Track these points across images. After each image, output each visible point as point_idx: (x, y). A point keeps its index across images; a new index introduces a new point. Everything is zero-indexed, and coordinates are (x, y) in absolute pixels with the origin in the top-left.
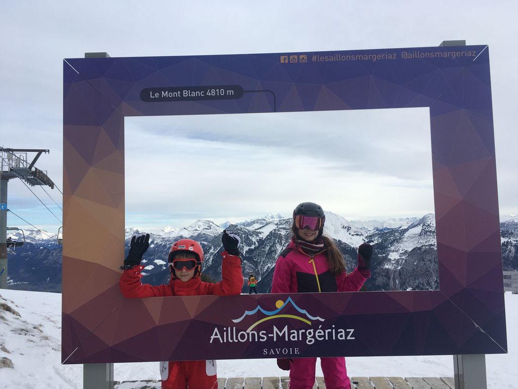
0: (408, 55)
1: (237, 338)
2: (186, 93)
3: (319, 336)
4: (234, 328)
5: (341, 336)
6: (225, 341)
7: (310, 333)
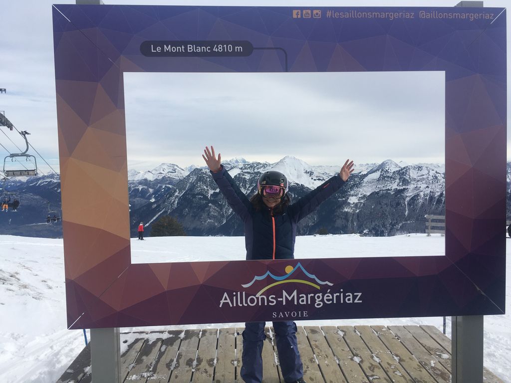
0: (426, 15)
1: (246, 302)
2: (190, 48)
3: (328, 300)
4: (244, 293)
5: (349, 300)
6: (235, 305)
7: (319, 297)
